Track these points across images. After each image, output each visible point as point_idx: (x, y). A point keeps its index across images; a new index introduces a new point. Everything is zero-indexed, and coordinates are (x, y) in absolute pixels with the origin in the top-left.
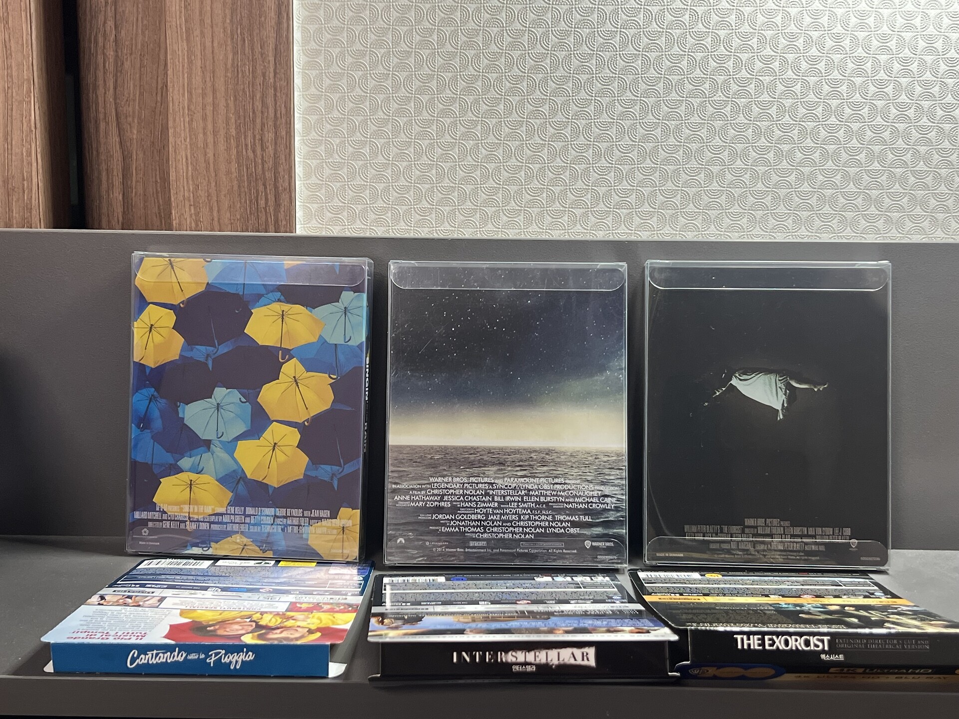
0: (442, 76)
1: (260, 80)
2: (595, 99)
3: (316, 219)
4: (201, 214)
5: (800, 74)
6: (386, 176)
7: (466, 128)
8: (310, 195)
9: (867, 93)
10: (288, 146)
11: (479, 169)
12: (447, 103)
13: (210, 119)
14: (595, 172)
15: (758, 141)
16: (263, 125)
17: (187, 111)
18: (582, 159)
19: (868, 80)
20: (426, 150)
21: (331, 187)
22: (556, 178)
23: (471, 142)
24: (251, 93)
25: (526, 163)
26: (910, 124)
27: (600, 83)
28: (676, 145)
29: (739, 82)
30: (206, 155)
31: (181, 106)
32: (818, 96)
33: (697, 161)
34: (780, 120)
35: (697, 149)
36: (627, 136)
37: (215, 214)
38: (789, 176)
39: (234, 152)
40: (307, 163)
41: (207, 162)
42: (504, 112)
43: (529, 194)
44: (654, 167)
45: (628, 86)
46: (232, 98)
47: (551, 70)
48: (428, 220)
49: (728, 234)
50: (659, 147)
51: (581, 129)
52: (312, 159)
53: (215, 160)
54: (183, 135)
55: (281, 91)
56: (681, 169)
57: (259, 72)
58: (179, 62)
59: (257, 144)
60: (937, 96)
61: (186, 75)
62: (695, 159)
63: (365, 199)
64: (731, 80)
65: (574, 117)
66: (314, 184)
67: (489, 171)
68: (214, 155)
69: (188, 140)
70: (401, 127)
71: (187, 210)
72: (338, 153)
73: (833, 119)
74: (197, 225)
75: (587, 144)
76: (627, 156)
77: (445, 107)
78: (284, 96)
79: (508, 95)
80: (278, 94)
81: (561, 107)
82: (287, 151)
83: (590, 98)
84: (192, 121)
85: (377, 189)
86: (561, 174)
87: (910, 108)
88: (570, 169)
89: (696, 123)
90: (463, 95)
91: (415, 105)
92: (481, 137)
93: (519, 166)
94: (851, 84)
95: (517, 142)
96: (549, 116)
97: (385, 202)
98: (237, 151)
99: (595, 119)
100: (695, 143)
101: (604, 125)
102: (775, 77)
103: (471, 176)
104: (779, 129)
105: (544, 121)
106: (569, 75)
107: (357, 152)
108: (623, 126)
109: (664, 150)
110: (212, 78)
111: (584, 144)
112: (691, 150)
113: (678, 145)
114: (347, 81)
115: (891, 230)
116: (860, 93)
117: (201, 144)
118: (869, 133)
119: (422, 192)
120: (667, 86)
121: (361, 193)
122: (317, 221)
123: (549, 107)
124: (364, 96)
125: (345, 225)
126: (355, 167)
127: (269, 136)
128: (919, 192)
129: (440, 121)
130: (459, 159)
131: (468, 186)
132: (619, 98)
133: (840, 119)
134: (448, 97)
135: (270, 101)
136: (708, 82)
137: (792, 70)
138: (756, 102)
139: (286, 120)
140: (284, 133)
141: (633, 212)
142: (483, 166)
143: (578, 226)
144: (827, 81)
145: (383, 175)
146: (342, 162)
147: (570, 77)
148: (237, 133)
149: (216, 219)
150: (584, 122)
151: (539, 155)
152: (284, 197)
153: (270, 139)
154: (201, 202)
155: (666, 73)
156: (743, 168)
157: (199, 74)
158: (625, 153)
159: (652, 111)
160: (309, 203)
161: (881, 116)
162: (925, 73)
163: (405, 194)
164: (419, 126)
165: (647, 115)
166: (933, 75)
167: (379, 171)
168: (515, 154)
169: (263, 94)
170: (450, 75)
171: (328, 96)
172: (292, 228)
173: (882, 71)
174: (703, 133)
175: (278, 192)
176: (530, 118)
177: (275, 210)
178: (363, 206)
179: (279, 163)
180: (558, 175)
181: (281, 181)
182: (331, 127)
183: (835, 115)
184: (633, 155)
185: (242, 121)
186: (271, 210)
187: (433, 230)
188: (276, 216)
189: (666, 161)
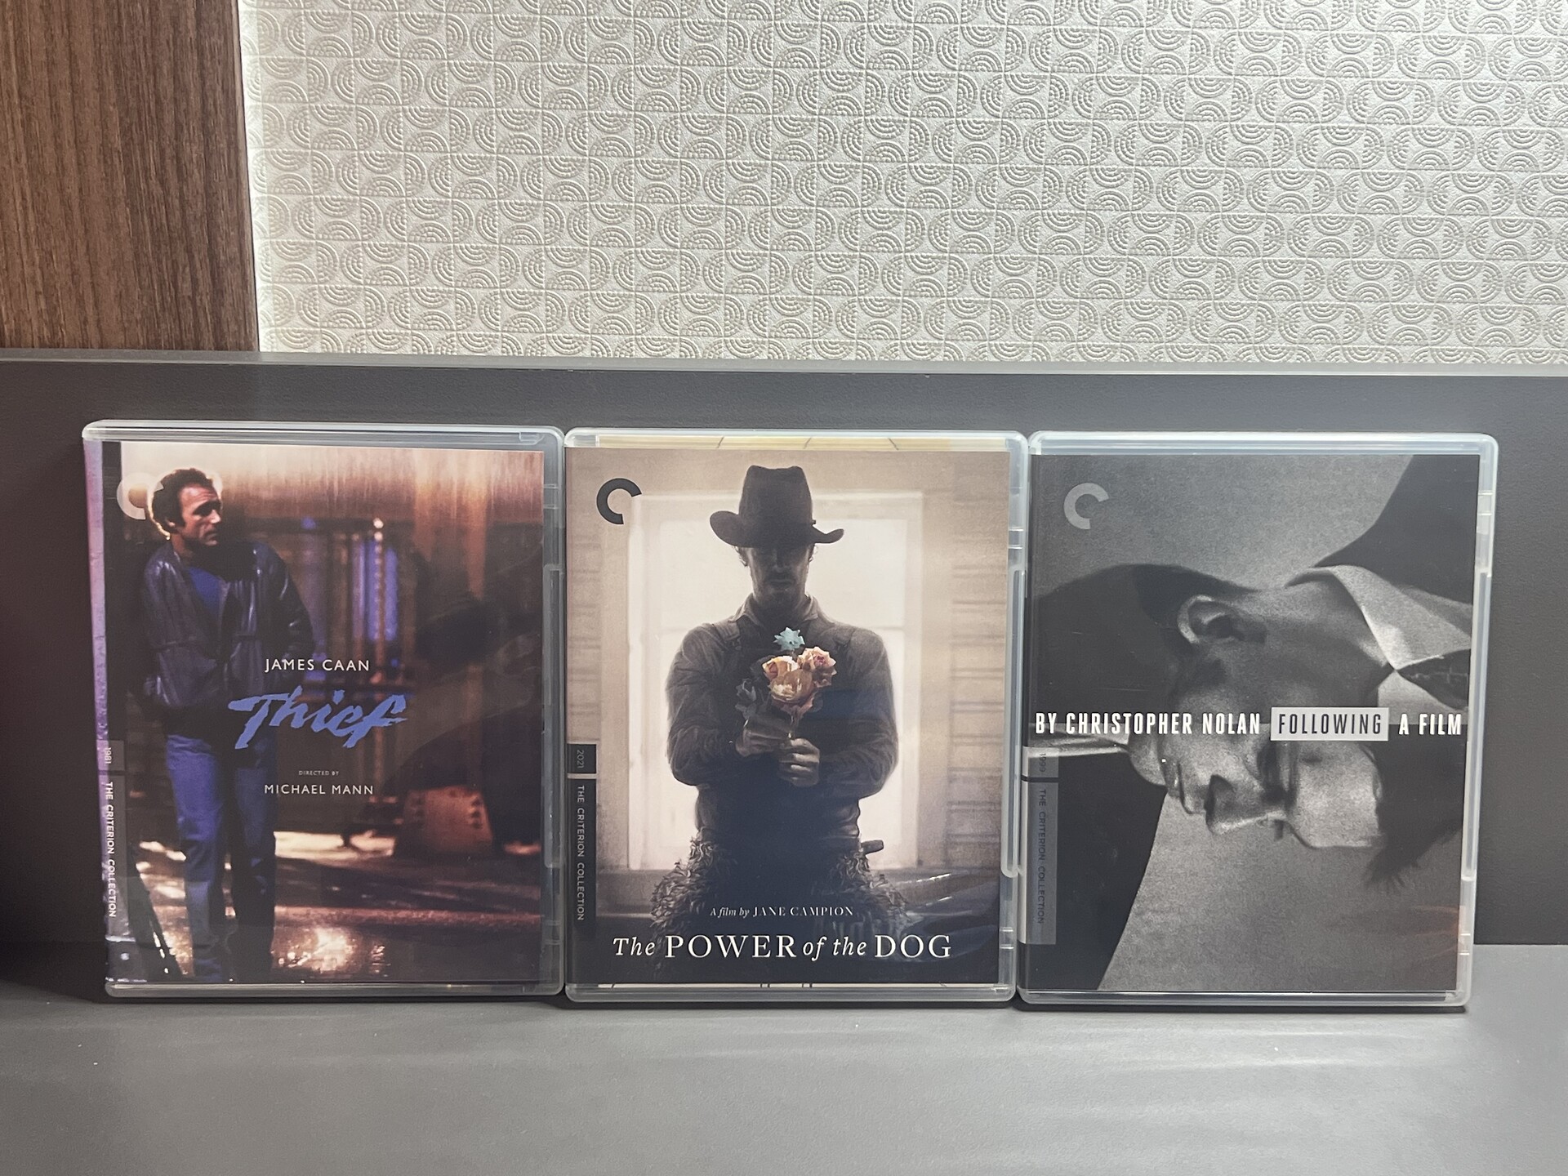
0: (551, 23)
2: (867, 74)
3: (300, 314)
4: (60, 311)
5: (1283, 25)
6: (442, 229)
7: (603, 131)
8: (286, 267)
9: (1415, 65)
10: (234, 170)
11: (633, 216)
12: (562, 79)
13: (66, 116)
14: (868, 222)
15: (1193, 161)
16: (178, 126)
18: (841, 195)
19: (1417, 38)
20: (522, 176)
21: (329, 250)
22: (789, 234)
23: (615, 160)
24: (150, 60)
25: (728, 204)
26: (1497, 129)
27: (878, 41)
28: (1029, 169)
29: (1159, 40)
30: (62, 190)
32: (1317, 70)
33: (1070, 201)
34: (1239, 119)
35: (1072, 177)
36: (931, 150)
37: (90, 310)
38: (1254, 230)
39: (121, 183)
40: (277, 201)
41: (66, 203)
42: (682, 99)
43: (735, 267)
44: (986, 214)
45: (934, 48)
46: (111, 73)
47: (776, 13)
48: (531, 318)
49: (1129, 345)
50: (997, 172)
51: (838, 135)
52: (287, 193)
53: (82, 201)
54: (12, 149)
55: (213, 57)
56: (1039, 218)
57: (164, 15)
59: (169, 168)
60: (1552, 70)
61: (10, 23)
62: (1068, 197)
63: (401, 276)
64: (1144, 35)
65: (823, 111)
66: (294, 244)
67: (652, 220)
68: (80, 190)
69: (24, 159)
70: (468, 129)
71: (31, 301)
72: (339, 182)
73: (1344, 116)
74: (54, 334)
75: (852, 167)
76: (930, 191)
77: (558, 88)
78: (220, 68)
79: (688, 65)
80: (208, 64)
81: (798, 90)
82: (233, 180)
83: (858, 71)
84: (30, 120)
85: (423, 255)
86: (799, 227)
87: (1498, 95)
88: (818, 217)
89: (1070, 124)
90: (596, 62)
91: (496, 83)
92: (636, 150)
93: (715, 209)
94: (1382, 45)
95: (709, 162)
96: (774, 107)
97: (441, 281)
99: (866, 115)
100: (1068, 164)
101: (885, 127)
102: (1231, 31)
103: (617, 230)
104: (1236, 137)
105: (764, 117)
106: (813, 23)
107: (379, 179)
108: (925, 130)
109: (1005, 179)
110: (66, 30)
111: (846, 167)
112: (1059, 178)
113: (1034, 170)
114: (353, 32)
115: (1447, 337)
116: (1399, 64)
117: (50, 167)
118: (1414, 145)
119: (517, 262)
120: (1012, 48)
121: (391, 262)
122: (302, 318)
123: (774, 90)
124: (390, 63)
125: (362, 328)
126: (376, 210)
127: (193, 151)
128: (1506, 262)
129: (549, 115)
130: (590, 194)
131: (610, 249)
132: (916, 72)
133: (1358, 117)
134: (565, 67)
135: (190, 76)
136: (1097, 39)
137: (1266, 15)
138: (1193, 83)
139: (228, 120)
140: (223, 145)
141: (942, 302)
142: (641, 209)
143: (834, 331)
144: (1335, 39)
145: (434, 226)
146: (349, 200)
147: (815, 27)
148: (126, 145)
149: (91, 320)
150: (843, 120)
151: (753, 189)
152: (231, 275)
153: (194, 156)
154: (58, 285)
155: (1012, 21)
156: (1162, 216)
157: (38, 21)
158: (927, 185)
159: (982, 98)
160: (285, 282)
161: (1440, 111)
162: (1531, 25)
163: (482, 265)
164: (507, 127)
165: (973, 108)
166: (1547, 30)
167: (426, 219)
168: (705, 185)
169: (176, 64)
170: (567, 20)
171: (313, 62)
172: (248, 342)
173: (1447, 20)
174: (1086, 143)
175: (218, 264)
176: (734, 112)
177: (213, 301)
178: (397, 289)
179: (216, 205)
180: (794, 228)
181: (221, 242)
182: (323, 127)
183: (1349, 110)
184: (942, 188)
185: (135, 119)
186: (206, 302)
187: (542, 338)
188: (216, 315)
189: (1010, 201)
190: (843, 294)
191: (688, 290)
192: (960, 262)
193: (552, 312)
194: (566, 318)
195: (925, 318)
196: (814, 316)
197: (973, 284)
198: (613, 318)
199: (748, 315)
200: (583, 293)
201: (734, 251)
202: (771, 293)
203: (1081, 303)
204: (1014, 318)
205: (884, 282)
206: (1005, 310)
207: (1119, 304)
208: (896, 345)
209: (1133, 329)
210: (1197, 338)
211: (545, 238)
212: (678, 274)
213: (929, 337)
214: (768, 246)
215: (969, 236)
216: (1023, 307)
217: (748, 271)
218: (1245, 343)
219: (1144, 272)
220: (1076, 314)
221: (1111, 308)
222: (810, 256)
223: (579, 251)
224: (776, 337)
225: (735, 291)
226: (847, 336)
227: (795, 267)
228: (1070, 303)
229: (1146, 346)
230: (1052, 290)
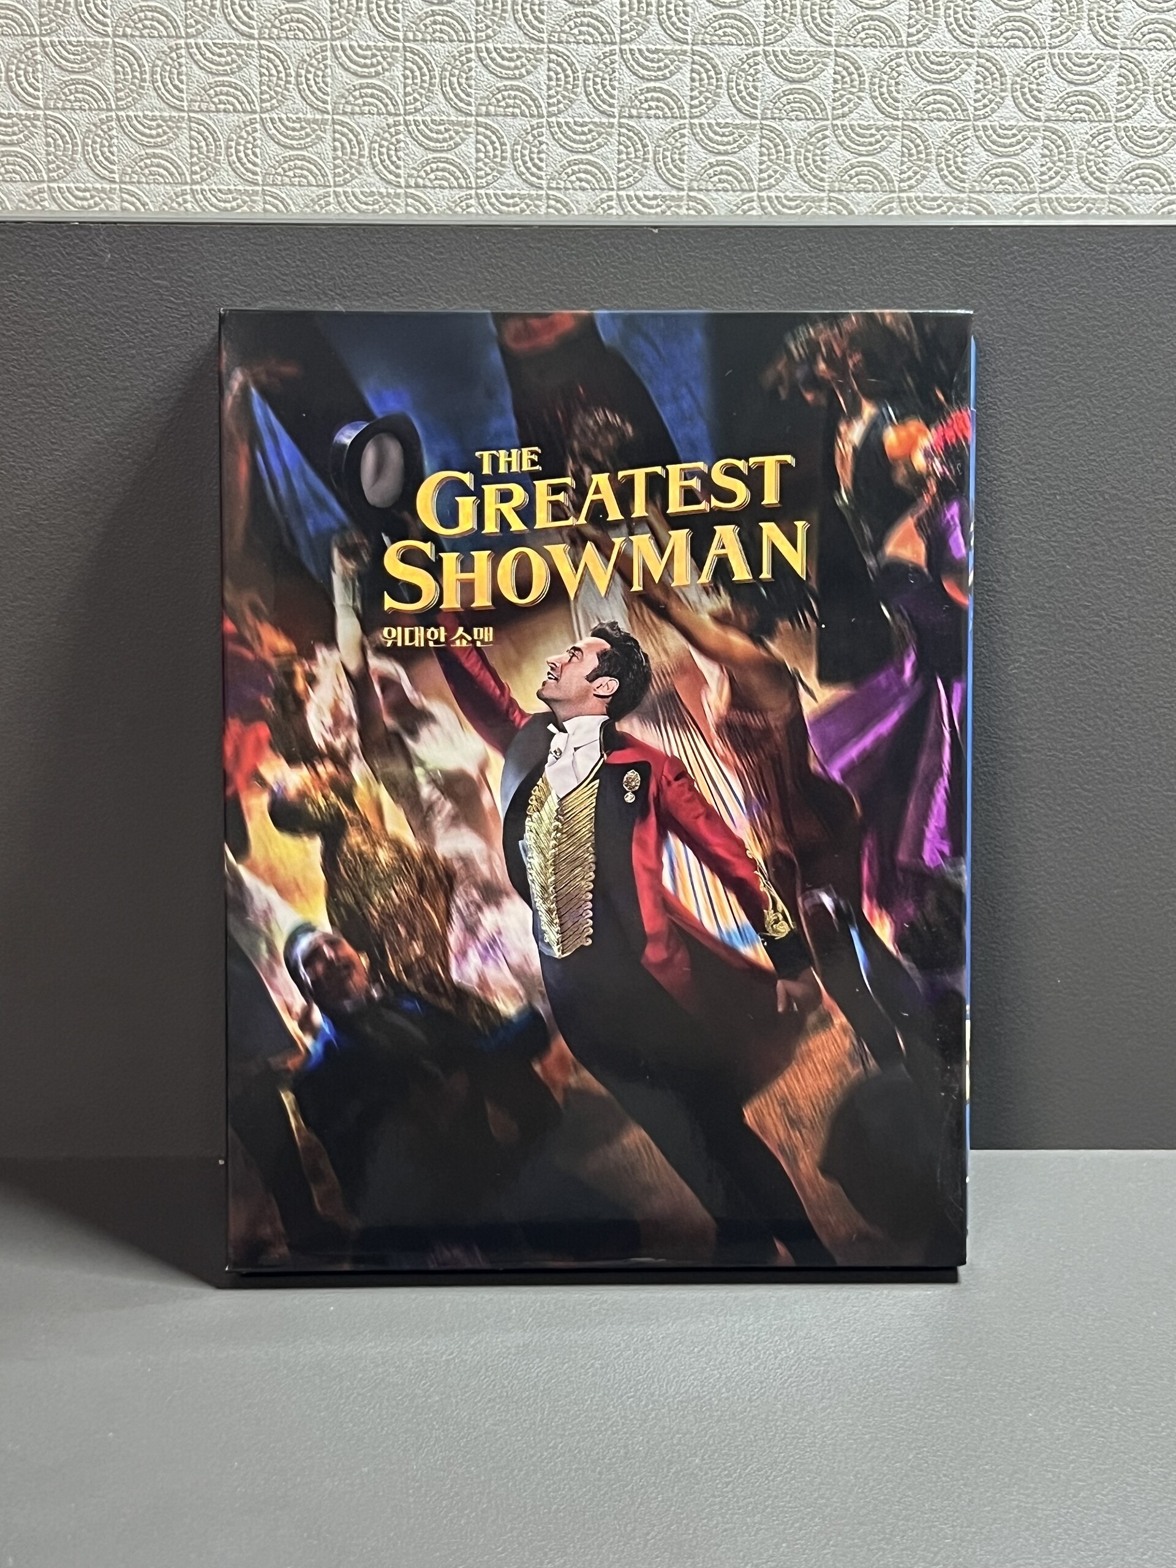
187: (41, 191)
190: (523, 115)
193: (56, 146)
196: (478, 151)
198: (155, 156)
204: (797, 153)
205: (588, 94)
208: (610, 198)
213: (662, 185)
214: (401, 35)
216: (811, 135)
217: (370, 76)
221: (952, 136)
222: (468, 51)
224: (417, 186)
225: (349, 109)
226: (532, 185)
227: (444, 69)
228: (887, 128)
229: (1009, 198)
230: (857, 105)
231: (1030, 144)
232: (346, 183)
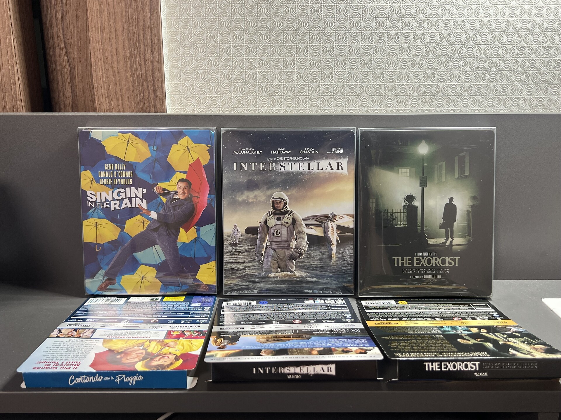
0: (247, 20)
1: (142, 23)
2: (336, 32)
3: (178, 103)
4: (112, 102)
5: (453, 17)
6: (217, 78)
7: (262, 50)
8: (174, 90)
9: (491, 28)
10: (160, 62)
11: (270, 74)
12: (250, 35)
13: (114, 47)
14: (336, 74)
15: (428, 56)
16: (145, 50)
17: (100, 43)
18: (329, 67)
19: (491, 20)
20: (239, 63)
21: (186, 85)
22: (314, 78)
23: (265, 58)
24: (137, 31)
25: (297, 70)
26: (514, 45)
27: (339, 23)
28: (382, 59)
29: (418, 21)
30: (113, 68)
31: (97, 40)
32: (463, 29)
33: (393, 68)
34: (441, 44)
35: (394, 61)
36: (354, 53)
37: (120, 102)
38: (445, 75)
39: (129, 66)
40: (172, 71)
41: (114, 72)
42: (284, 40)
43: (299, 88)
44: (369, 71)
45: (355, 24)
46: (126, 35)
47: (310, 15)
48: (242, 104)
49: (410, 109)
50: (372, 60)
51: (328, 50)
52: (174, 69)
53: (118, 71)
54: (99, 57)
55: (154, 30)
56: (385, 72)
57: (141, 19)
58: (94, 13)
59: (142, 61)
60: (530, 28)
61: (99, 21)
62: (393, 66)
63: (206, 92)
64: (414, 20)
65: (323, 43)
66: (176, 83)
67: (275, 75)
68: (118, 68)
69: (102, 59)
70: (224, 50)
71: (104, 100)
72: (189, 66)
73: (471, 42)
74: (110, 109)
75: (332, 59)
76: (354, 65)
77: (249, 38)
78: (156, 33)
79: (286, 30)
80: (153, 32)
81: (316, 37)
82: (160, 65)
83: (333, 31)
84: (104, 48)
85: (212, 86)
86: (317, 76)
87: (515, 36)
88: (322, 73)
89: (393, 46)
90: (260, 30)
91: (232, 37)
92: (271, 55)
93: (293, 71)
94: (481, 22)
95: (291, 58)
96: (310, 42)
97: (216, 93)
98: (131, 65)
99: (335, 44)
100: (393, 57)
101: (341, 47)
102: (438, 19)
103: (265, 78)
104: (440, 49)
105: (307, 45)
106: (320, 18)
107: (200, 65)
108: (352, 48)
109: (375, 61)
110: (114, 24)
111: (330, 59)
112: (390, 61)
113: (383, 59)
114: (193, 23)
115: (501, 106)
116: (486, 27)
117: (110, 62)
118: (491, 51)
119: (238, 87)
120: (377, 24)
121: (203, 88)
122: (178, 105)
123: (310, 37)
124: (203, 32)
125: (195, 107)
126: (199, 73)
127: (149, 56)
128: (517, 84)
129: (247, 46)
130: (258, 68)
131: (264, 83)
132: (349, 31)
133: (475, 43)
134: (251, 32)
135: (148, 36)
136: (401, 21)
137: (448, 14)
138: (428, 33)
139: (158, 47)
140: (157, 55)
141: (357, 97)
142: (272, 72)
143: (326, 106)
144: (468, 20)
145: (215, 78)
146: (191, 71)
147: (321, 19)
148: (130, 55)
149: (121, 105)
150: (329, 45)
151: (304, 65)
152: (159, 92)
153: (149, 58)
154: (111, 95)
155: (377, 17)
156: (419, 72)
157: (107, 20)
158: (353, 63)
159: (368, 39)
160: (174, 94)
161: (498, 41)
162: (524, 15)
163: (228, 89)
164: (235, 49)
165: (366, 41)
166: (528, 17)
167: (213, 76)
168: (290, 65)
169: (144, 32)
170: (252, 19)
171: (182, 32)
172: (164, 110)
173: (500, 14)
174: (397, 51)
175: (155, 89)
176: (298, 44)
177: (154, 99)
178: (205, 96)
179: (155, 72)
180: (315, 76)
181: (156, 82)
182: (184, 50)
183: (472, 41)
184: (357, 64)
185: (133, 48)
186: (152, 99)
187: (244, 109)
188: (155, 103)
189: (376, 68)
190: (329, 95)
191: (285, 95)
192: (362, 86)
193: (247, 102)
194: (251, 103)
195: (352, 102)
196: (321, 102)
197: (366, 92)
198: (264, 103)
199: (302, 102)
200: (256, 96)
201: (298, 83)
202: (309, 95)
203: (397, 97)
204: (378, 101)
205: (340, 92)
206: (375, 99)
207: (407, 97)
208: (344, 110)
209: (411, 104)
210: (430, 106)
211: (246, 81)
212: (282, 90)
213: (353, 107)
214: (308, 82)
215: (365, 78)
216: (380, 98)
217: (302, 89)
218: (443, 108)
219: (414, 88)
220: (395, 100)
221: (405, 98)
222: (320, 85)
223: (255, 84)
224: (310, 108)
225: (298, 95)
226: (330, 107)
227: (315, 88)
228: (394, 97)
229: (415, 109)
230: (388, 93)
231: (419, 100)
232: (298, 107)
